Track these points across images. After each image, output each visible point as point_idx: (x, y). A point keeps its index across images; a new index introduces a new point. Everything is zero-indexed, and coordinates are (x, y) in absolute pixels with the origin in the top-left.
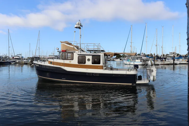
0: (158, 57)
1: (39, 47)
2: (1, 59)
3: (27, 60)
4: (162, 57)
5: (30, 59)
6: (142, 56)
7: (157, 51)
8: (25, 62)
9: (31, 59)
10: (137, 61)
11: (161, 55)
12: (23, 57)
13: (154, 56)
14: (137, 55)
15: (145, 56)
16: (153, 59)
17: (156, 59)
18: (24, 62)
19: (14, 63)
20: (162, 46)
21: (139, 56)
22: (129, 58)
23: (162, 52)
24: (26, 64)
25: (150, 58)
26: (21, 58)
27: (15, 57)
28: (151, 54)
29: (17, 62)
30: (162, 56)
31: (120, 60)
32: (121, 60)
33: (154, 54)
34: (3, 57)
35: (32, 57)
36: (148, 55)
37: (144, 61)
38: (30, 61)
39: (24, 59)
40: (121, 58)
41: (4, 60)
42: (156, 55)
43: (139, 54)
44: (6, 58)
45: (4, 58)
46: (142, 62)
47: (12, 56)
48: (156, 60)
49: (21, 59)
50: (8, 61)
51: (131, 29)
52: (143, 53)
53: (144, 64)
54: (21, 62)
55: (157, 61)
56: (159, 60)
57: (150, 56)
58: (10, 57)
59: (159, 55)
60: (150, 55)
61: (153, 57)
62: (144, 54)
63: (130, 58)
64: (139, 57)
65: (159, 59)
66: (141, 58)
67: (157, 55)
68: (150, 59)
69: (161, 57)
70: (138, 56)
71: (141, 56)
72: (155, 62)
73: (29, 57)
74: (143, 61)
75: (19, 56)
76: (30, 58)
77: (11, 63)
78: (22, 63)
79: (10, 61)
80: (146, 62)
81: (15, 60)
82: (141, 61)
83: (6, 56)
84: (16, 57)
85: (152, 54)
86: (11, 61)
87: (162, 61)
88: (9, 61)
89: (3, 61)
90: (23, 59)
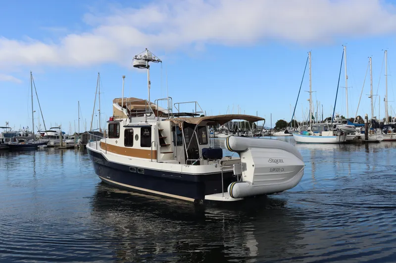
0: (376, 125)
1: (99, 110)
2: (17, 139)
3: (73, 138)
4: (385, 124)
5: (80, 138)
6: (338, 123)
7: (372, 110)
8: (70, 143)
9: (81, 136)
10: (324, 133)
11: (385, 119)
12: (64, 133)
13: (366, 122)
14: (325, 120)
15: (345, 122)
16: (364, 129)
17: (371, 129)
18: (67, 143)
19: (44, 146)
20: (386, 98)
21: (330, 123)
22: (305, 127)
23: (387, 111)
24: (72, 148)
25: (356, 126)
26: (59, 135)
27: (46, 134)
28: (358, 118)
29: (52, 143)
30: (387, 120)
31: (285, 133)
32: (288, 133)
33: (367, 118)
34: (21, 133)
35: (83, 131)
36: (351, 121)
37: (342, 134)
38: (79, 140)
39: (67, 138)
40: (288, 128)
41: (23, 141)
42: (370, 118)
43: (329, 119)
44: (27, 135)
45: (23, 135)
46: (339, 137)
47: (39, 131)
48: (370, 131)
49: (60, 137)
50: (31, 142)
51: (309, 60)
52: (340, 116)
53: (342, 140)
54: (60, 145)
55: (373, 132)
56: (378, 130)
57: (356, 121)
58: (36, 133)
59: (378, 118)
60: (356, 118)
61: (364, 123)
62: (342, 117)
63: (310, 128)
64: (330, 126)
65: (378, 127)
66: (335, 126)
67: (372, 120)
68: (357, 128)
69: (382, 123)
70: (327, 123)
71: (334, 124)
72: (369, 134)
73: (78, 133)
74: (339, 134)
75: (55, 132)
76: (80, 134)
77: (39, 148)
78: (62, 146)
79: (36, 143)
80: (348, 135)
81: (47, 140)
82: (334, 135)
83: (26, 131)
84: (49, 134)
85: (360, 117)
86: (38, 142)
87: (386, 132)
88: (33, 143)
89: (20, 144)
90: (64, 138)
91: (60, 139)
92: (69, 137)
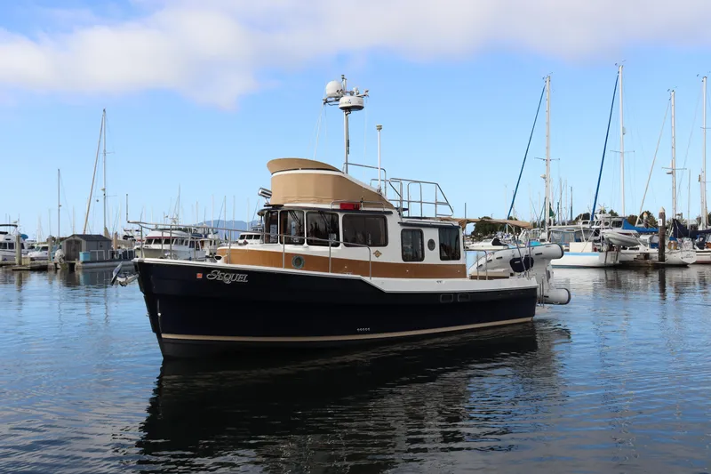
0: (681, 230)
1: (104, 190)
3: (45, 248)
4: (700, 228)
5: (60, 248)
6: (602, 225)
7: (674, 198)
8: (38, 259)
9: (63, 244)
10: (574, 246)
11: (699, 219)
12: (25, 237)
13: (660, 224)
14: (577, 219)
15: (617, 224)
16: (656, 240)
17: (671, 239)
18: (32, 259)
20: (703, 175)
21: (587, 226)
22: (535, 233)
23: (704, 203)
24: (42, 269)
25: (641, 232)
26: (14, 240)
28: (645, 216)
30: (704, 221)
31: (494, 244)
32: (500, 244)
33: (662, 215)
35: (68, 234)
36: (631, 221)
37: (611, 248)
38: (58, 253)
39: (32, 247)
40: (499, 234)
42: (669, 217)
43: (586, 217)
46: (604, 254)
48: (670, 244)
49: (17, 247)
51: (546, 95)
52: (608, 211)
53: (610, 261)
54: (17, 262)
55: (676, 245)
56: (686, 240)
57: (639, 223)
59: (685, 217)
60: (642, 217)
61: (657, 227)
62: (611, 212)
63: (544, 235)
64: (586, 231)
65: (686, 236)
66: (597, 232)
67: (674, 220)
68: (643, 237)
69: (695, 227)
70: (580, 224)
71: (595, 227)
72: (667, 250)
73: (56, 236)
74: (605, 248)
75: (5, 233)
76: (62, 239)
78: (20, 264)
80: (623, 251)
82: (595, 250)
85: (648, 213)
87: (701, 245)
90: (26, 248)
91: (17, 249)
92: (36, 246)
